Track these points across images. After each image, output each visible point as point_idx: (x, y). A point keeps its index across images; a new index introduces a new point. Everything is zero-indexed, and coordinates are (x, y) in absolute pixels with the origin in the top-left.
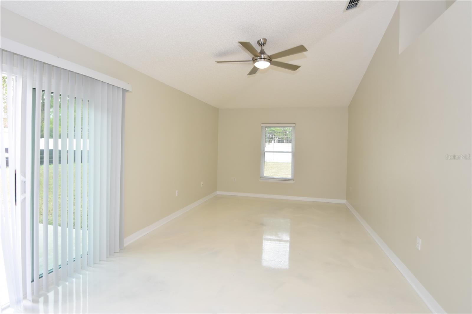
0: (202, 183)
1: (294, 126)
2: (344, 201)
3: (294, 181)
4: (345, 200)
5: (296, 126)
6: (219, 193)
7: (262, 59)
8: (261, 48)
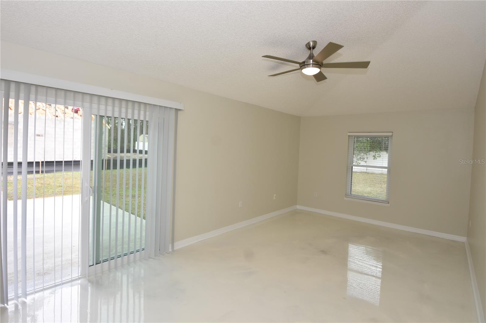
0: (275, 195)
1: (391, 135)
2: (462, 239)
3: (388, 203)
4: (466, 238)
5: (393, 135)
6: (298, 207)
7: (311, 65)
8: (310, 51)
